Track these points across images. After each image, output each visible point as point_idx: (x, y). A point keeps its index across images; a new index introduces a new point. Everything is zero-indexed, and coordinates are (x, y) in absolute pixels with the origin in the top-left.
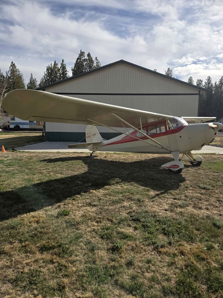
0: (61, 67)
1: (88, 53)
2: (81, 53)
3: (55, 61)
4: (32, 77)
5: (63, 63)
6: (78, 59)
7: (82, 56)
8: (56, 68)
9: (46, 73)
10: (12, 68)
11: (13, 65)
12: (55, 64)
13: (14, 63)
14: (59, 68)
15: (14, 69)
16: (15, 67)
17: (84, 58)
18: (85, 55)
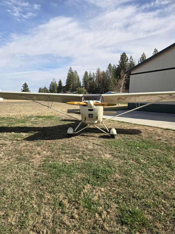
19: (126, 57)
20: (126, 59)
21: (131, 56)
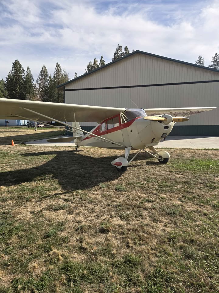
0: (100, 64)
1: (125, 47)
2: (118, 47)
3: (95, 58)
4: (76, 75)
5: (102, 59)
6: (115, 54)
7: (120, 51)
8: (96, 65)
9: (87, 70)
10: (57, 69)
11: (58, 66)
12: (95, 61)
13: (58, 64)
14: (99, 64)
15: (59, 69)
16: (59, 68)
17: (121, 52)
18: (122, 49)
19: (21, 67)
20: (21, 70)
21: (28, 67)
